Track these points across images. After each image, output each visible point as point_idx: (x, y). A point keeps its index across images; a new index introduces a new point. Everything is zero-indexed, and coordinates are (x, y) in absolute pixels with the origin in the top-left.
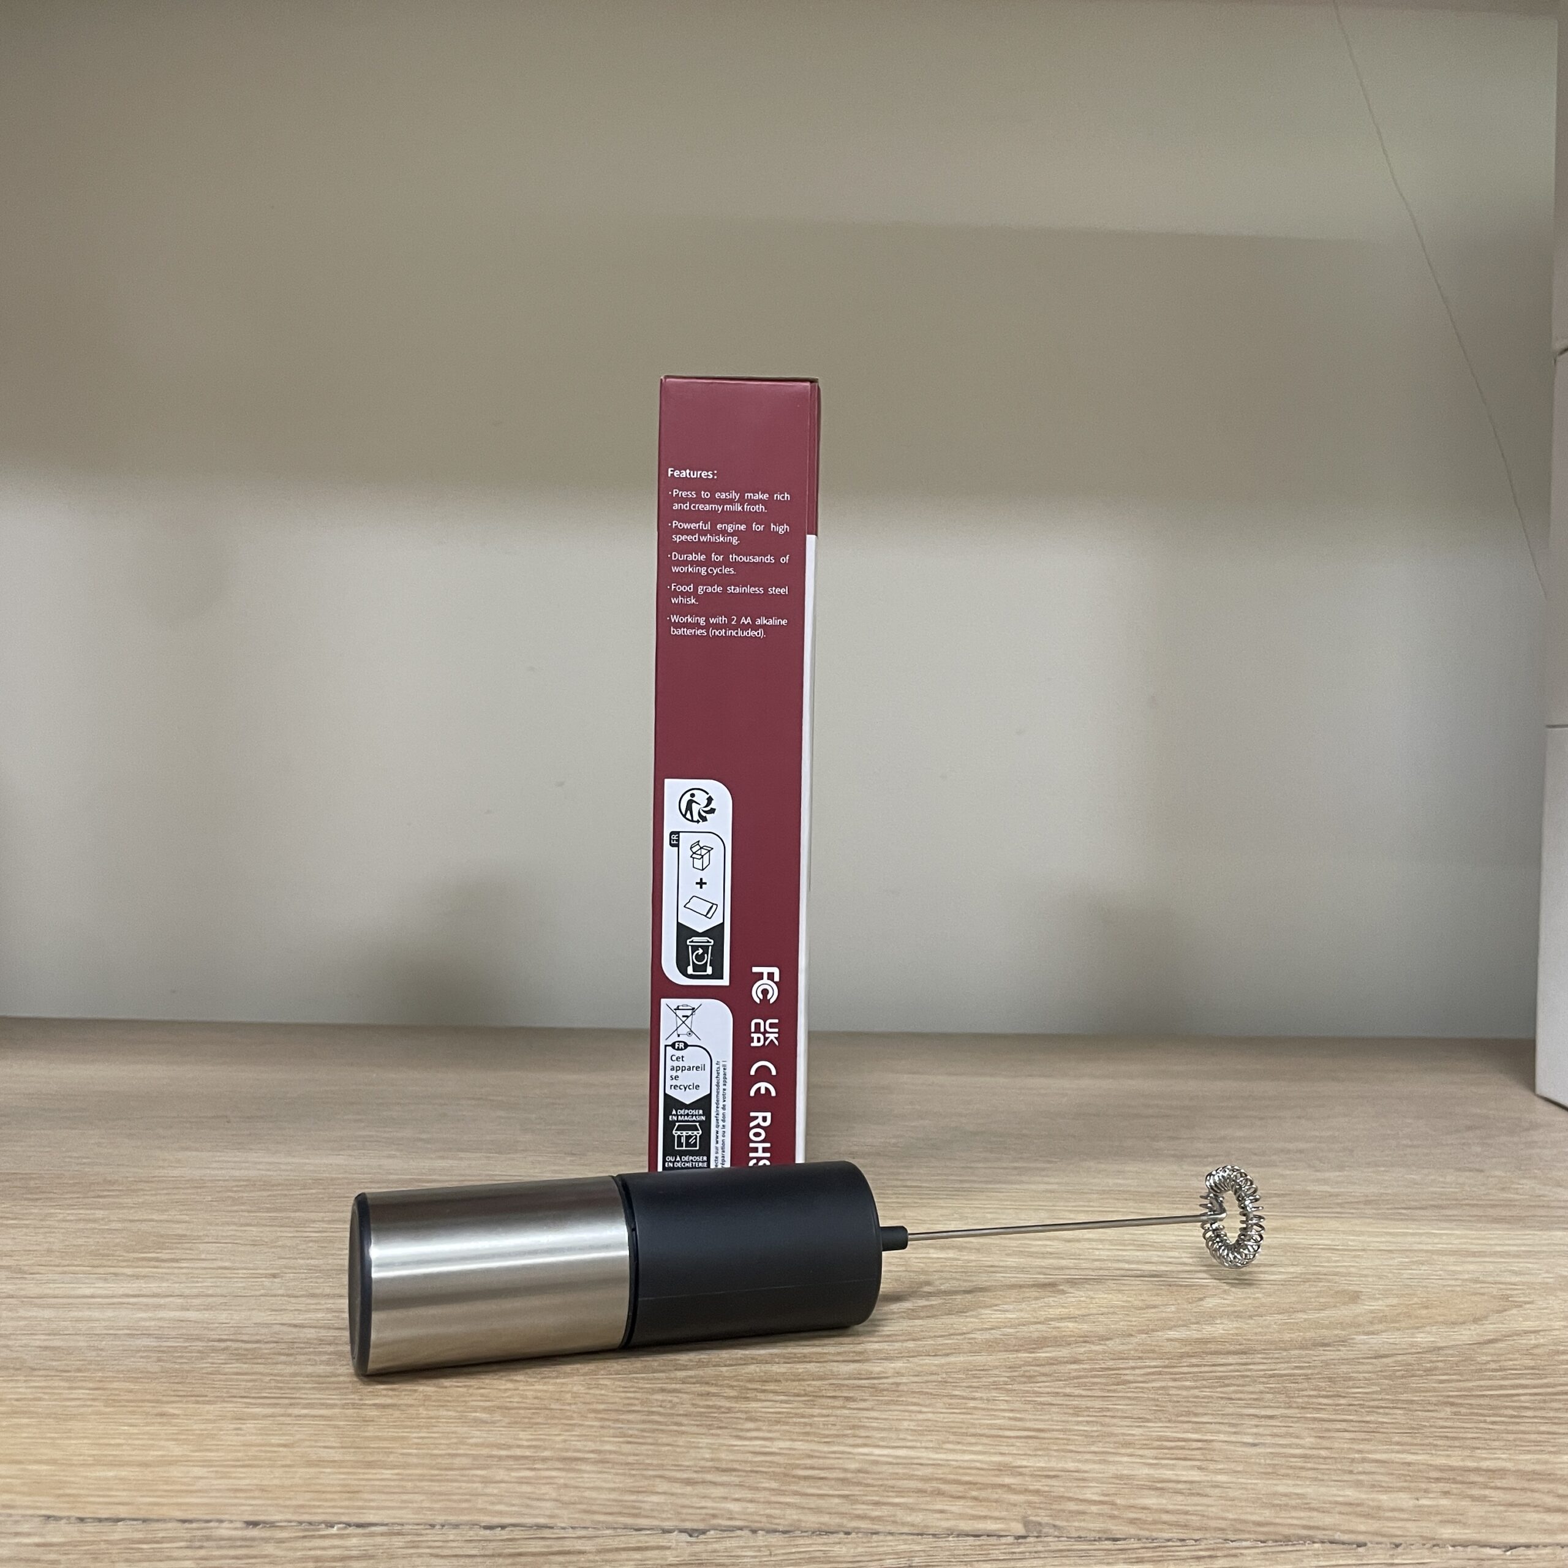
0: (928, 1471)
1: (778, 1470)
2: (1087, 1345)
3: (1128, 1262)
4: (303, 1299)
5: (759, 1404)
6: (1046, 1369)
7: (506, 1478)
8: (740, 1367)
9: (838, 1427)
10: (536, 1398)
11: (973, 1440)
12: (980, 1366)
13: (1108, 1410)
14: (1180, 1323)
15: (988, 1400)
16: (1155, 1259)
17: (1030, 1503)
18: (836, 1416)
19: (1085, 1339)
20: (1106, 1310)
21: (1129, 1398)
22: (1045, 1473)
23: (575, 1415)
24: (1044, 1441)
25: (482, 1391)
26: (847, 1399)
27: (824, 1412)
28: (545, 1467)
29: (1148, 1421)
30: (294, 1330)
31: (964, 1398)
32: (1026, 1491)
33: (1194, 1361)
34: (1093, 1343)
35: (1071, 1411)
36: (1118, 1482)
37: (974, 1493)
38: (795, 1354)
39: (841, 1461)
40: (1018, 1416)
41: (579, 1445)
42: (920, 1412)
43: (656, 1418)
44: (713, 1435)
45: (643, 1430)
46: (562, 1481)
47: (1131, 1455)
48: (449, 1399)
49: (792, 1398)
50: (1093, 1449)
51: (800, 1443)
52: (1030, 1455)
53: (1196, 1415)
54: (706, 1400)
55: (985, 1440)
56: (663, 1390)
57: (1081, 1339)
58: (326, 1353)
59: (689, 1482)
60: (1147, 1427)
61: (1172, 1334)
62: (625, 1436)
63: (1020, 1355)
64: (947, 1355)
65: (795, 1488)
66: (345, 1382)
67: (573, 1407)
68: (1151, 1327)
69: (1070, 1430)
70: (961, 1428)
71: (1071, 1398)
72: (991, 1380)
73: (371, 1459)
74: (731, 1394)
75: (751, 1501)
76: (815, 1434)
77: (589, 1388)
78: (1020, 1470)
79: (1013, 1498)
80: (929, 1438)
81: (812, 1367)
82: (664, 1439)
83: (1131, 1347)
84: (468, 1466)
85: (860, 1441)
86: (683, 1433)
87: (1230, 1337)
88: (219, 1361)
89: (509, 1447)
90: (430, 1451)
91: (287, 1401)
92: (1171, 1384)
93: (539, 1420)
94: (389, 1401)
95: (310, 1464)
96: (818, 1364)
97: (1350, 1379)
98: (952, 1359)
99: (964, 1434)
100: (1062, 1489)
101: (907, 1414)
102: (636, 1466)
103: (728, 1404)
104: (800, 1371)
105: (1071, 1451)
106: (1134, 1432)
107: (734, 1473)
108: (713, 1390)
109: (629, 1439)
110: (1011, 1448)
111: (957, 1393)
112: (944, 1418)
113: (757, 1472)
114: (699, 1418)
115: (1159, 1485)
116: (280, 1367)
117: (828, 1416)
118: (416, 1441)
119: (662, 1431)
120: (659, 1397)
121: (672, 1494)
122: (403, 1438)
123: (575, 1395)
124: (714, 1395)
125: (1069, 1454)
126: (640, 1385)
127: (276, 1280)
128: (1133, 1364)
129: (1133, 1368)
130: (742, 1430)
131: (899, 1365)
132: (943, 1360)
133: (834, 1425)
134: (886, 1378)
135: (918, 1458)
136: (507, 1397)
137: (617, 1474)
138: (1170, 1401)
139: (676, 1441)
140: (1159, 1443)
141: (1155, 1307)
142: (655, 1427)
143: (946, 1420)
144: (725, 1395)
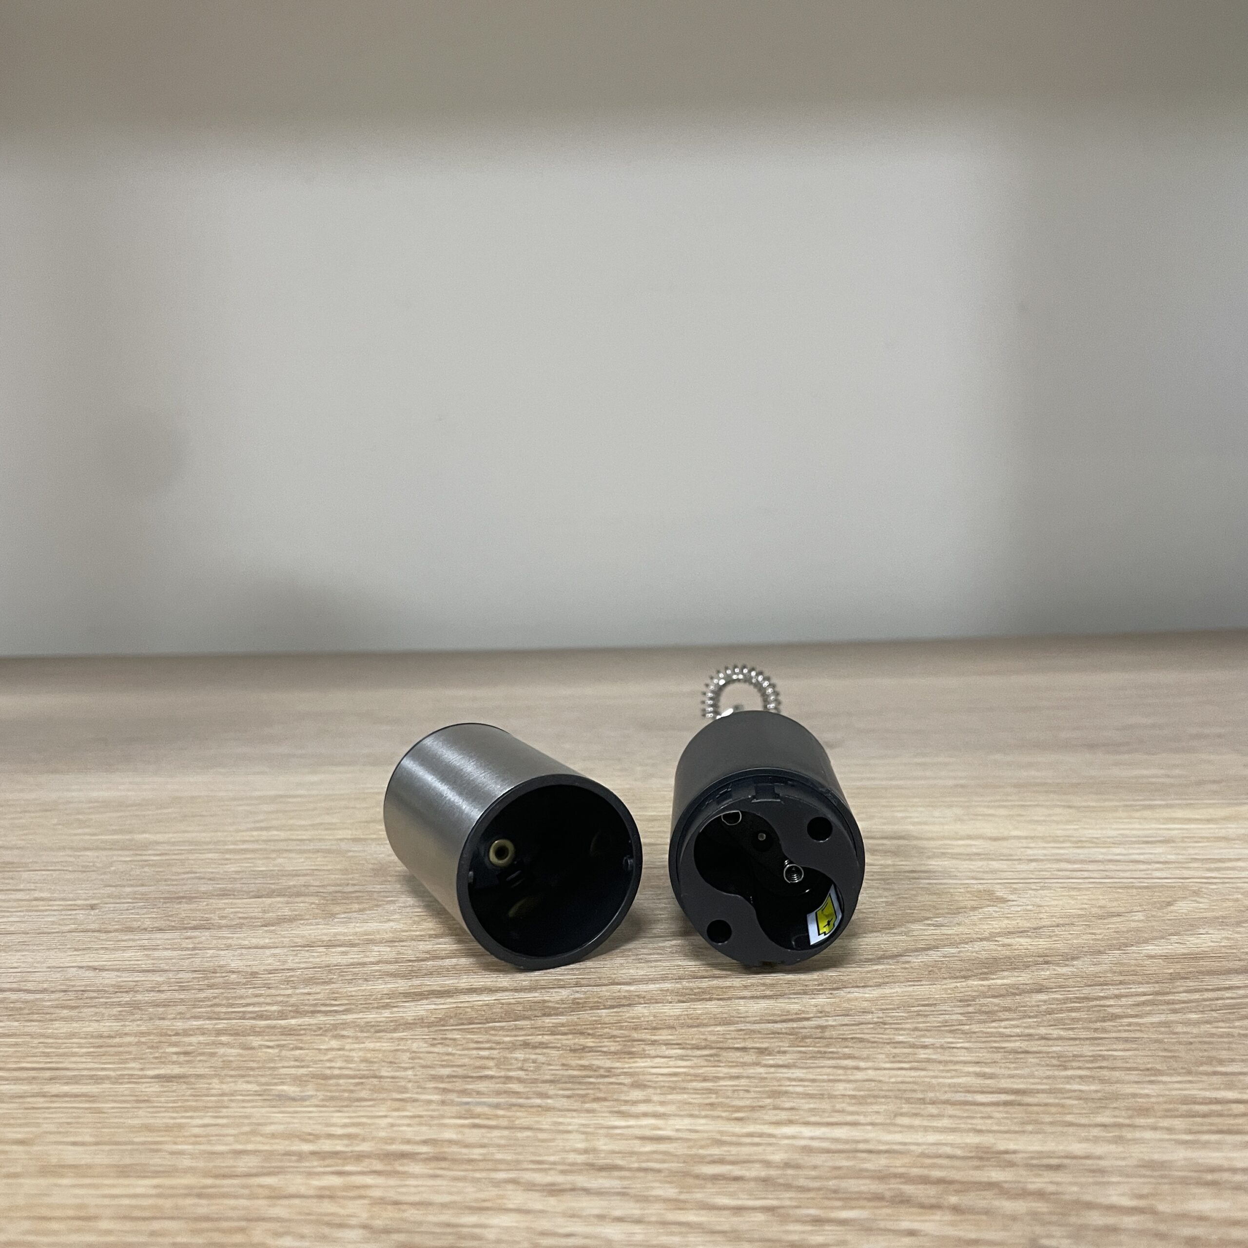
0: (882, 1161)
1: (674, 1166)
2: (1052, 967)
3: (1068, 861)
4: (117, 934)
5: (648, 1062)
6: (1008, 1002)
7: (303, 1190)
8: (625, 1009)
9: (752, 1095)
10: (365, 1060)
11: (933, 1110)
12: (924, 1000)
13: (1104, 1058)
14: (1155, 934)
15: (942, 1047)
16: (1101, 857)
17: (1035, 1216)
18: (748, 1077)
19: (1045, 959)
20: (1061, 921)
21: (1126, 1040)
22: (1046, 1161)
23: (410, 1085)
24: (1030, 1109)
25: (298, 1052)
26: (762, 1051)
27: (734, 1071)
28: (359, 1169)
29: (1160, 1073)
30: (91, 974)
31: (913, 1046)
32: (1024, 1194)
33: (1191, 984)
34: (1058, 965)
35: (1055, 1062)
36: (1149, 1173)
37: (953, 1200)
38: (691, 989)
39: (760, 1149)
40: (987, 1070)
41: (409, 1132)
42: (858, 1068)
43: (515, 1087)
44: (588, 1111)
45: (497, 1106)
46: (377, 1193)
47: (1154, 1128)
48: (254, 1065)
49: (689, 1052)
50: (1100, 1119)
51: (703, 1121)
52: (1016, 1132)
53: (1221, 1062)
54: (580, 1058)
55: (950, 1110)
56: (526, 1045)
57: (1041, 959)
58: (119, 1004)
59: (553, 1190)
60: (1164, 1083)
61: (1150, 949)
62: (473, 1117)
63: (970, 982)
64: (879, 985)
65: (699, 1196)
66: (129, 1044)
67: (410, 1072)
68: (1123, 940)
69: (1061, 1091)
70: (914, 1091)
71: (1050, 1043)
72: (941, 1018)
73: (127, 1161)
74: (613, 1049)
75: (638, 1221)
76: (721, 1105)
77: (433, 1045)
78: (1007, 1156)
79: (1009, 1206)
80: (876, 1108)
81: (713, 1007)
82: (523, 1118)
83: (1105, 967)
84: (254, 1171)
85: (784, 1115)
86: (548, 1109)
87: (1224, 950)
89: (317, 1137)
90: (208, 1148)
91: (48, 1074)
92: (1172, 1017)
93: (363, 1094)
94: (176, 1070)
95: (47, 1170)
96: (721, 1002)
98: (887, 991)
99: (923, 1101)
100: (1075, 1189)
101: (840, 1072)
102: (482, 1165)
103: (608, 1064)
104: (699, 1012)
105: (1071, 1124)
106: (1146, 1091)
107: (616, 1174)
108: (589, 1042)
109: (477, 1121)
110: (989, 1121)
111: (901, 1038)
112: (890, 1077)
113: (646, 1170)
114: (569, 1086)
115: (1209, 1177)
116: (57, 1024)
117: (738, 1077)
118: (196, 1131)
119: (521, 1106)
120: (519, 1055)
121: (527, 1212)
122: (180, 1126)
123: (415, 1055)
124: (591, 1050)
125: (1071, 1130)
126: (497, 1038)
127: (92, 912)
128: (1117, 992)
129: (1118, 997)
130: (626, 1102)
131: (821, 1000)
132: (876, 993)
133: (748, 1091)
134: (808, 1019)
135: (866, 1141)
136: (330, 1060)
137: (456, 1179)
138: (1180, 1043)
139: (538, 1122)
140: (1185, 1107)
141: (1119, 915)
142: (514, 1100)
143: (893, 1080)
144: (605, 1049)
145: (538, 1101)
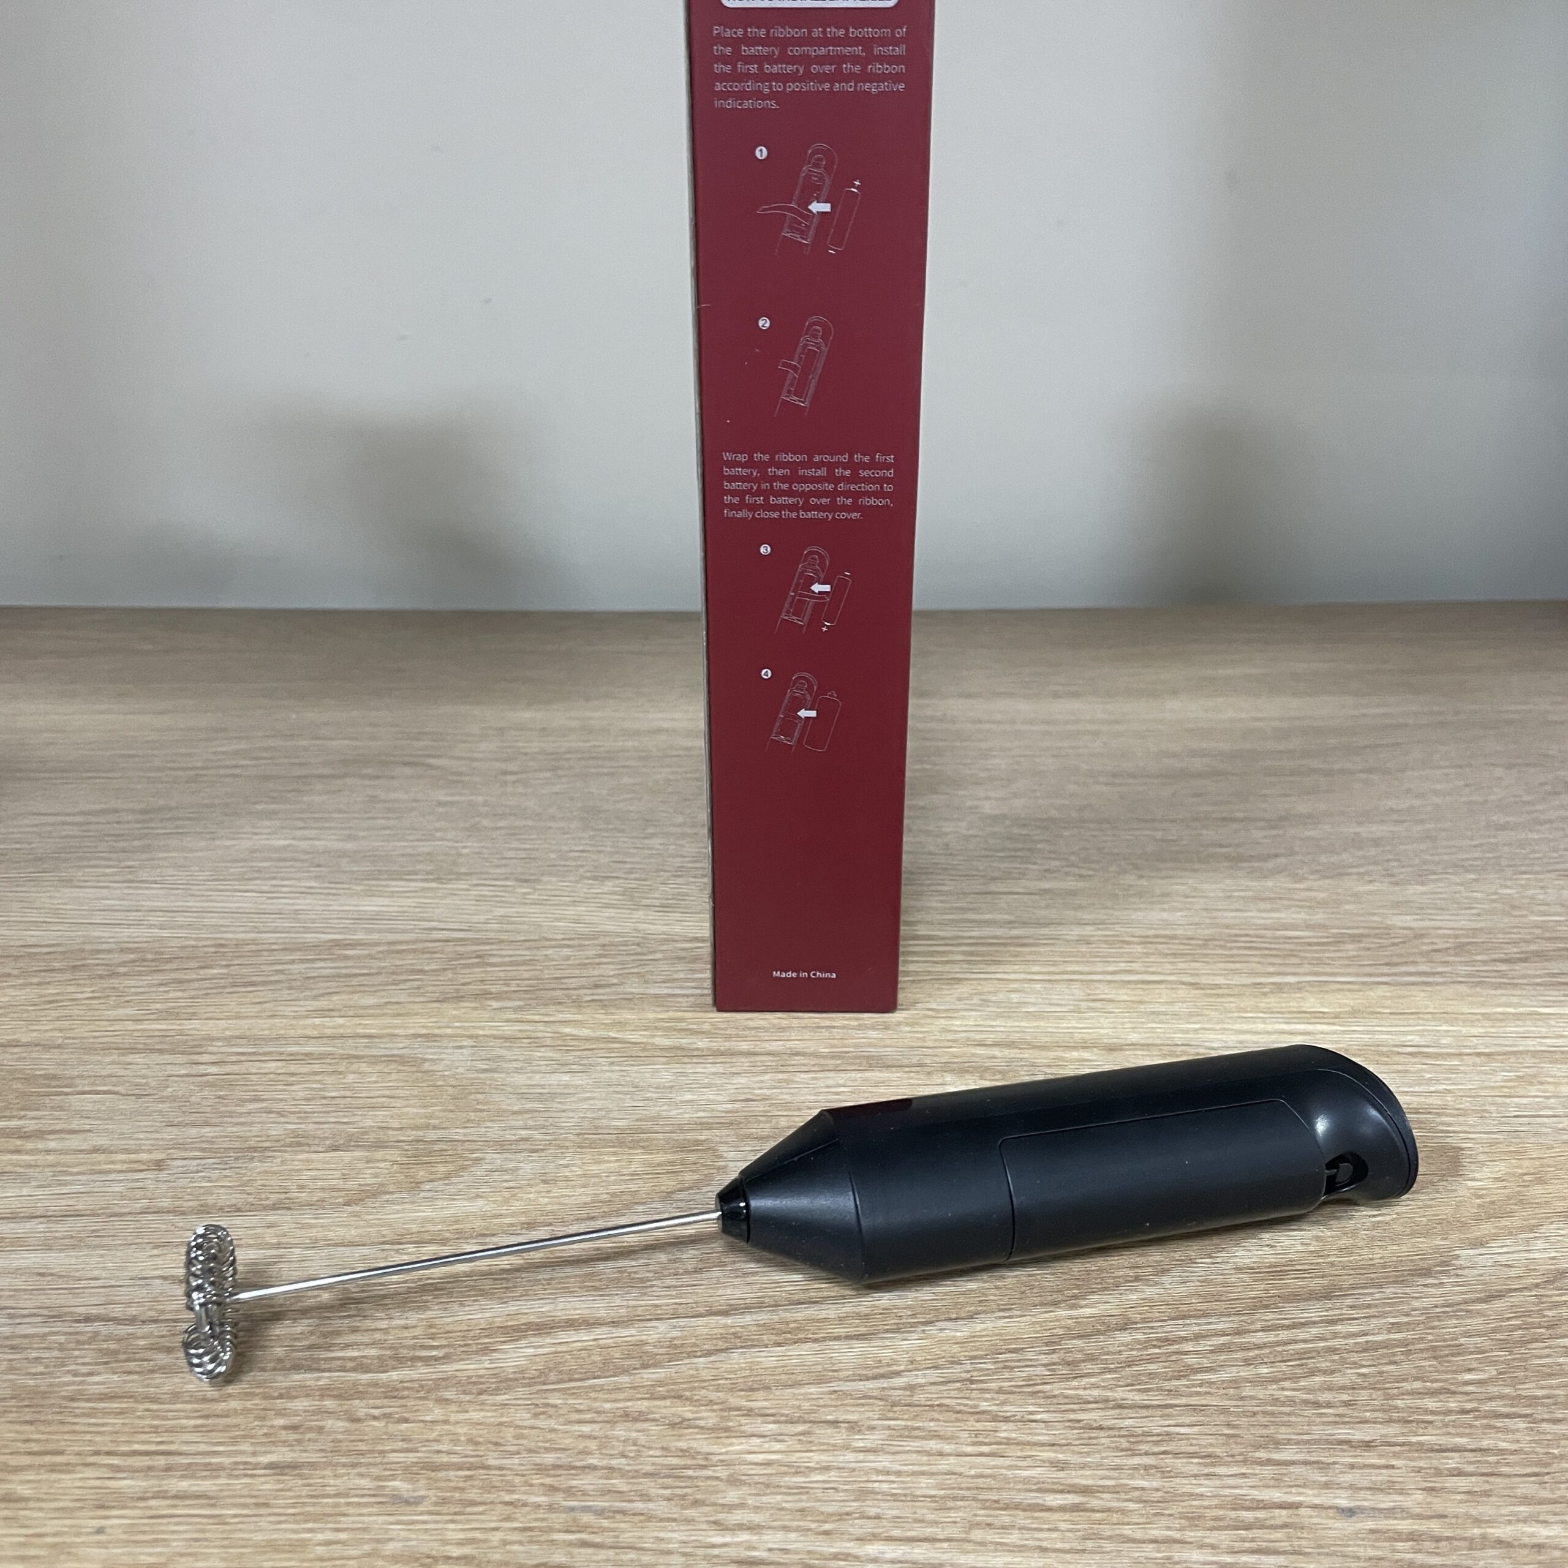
5: (743, 1444)
6: (1092, 1346)
8: (722, 1356)
9: (841, 1496)
12: (1011, 1342)
13: (1170, 1437)
15: (1022, 1420)
18: (838, 1468)
21: (1195, 1409)
23: (517, 1480)
24: (1093, 1516)
25: (404, 1426)
29: (1219, 1461)
33: (1270, 1316)
35: (1125, 1443)
40: (1060, 1456)
54: (679, 1438)
56: (626, 1416)
67: (516, 1460)
69: (1125, 1489)
70: (992, 1489)
76: (812, 1511)
77: (536, 1416)
86: (650, 1518)
88: (85, 1369)
97: (1459, 1350)
98: (978, 1326)
101: (924, 1458)
103: (706, 1447)
106: (1201, 1489)
111: (985, 1406)
123: (519, 1432)
124: (689, 1424)
127: (163, 1175)
130: (723, 1507)
133: (837, 1490)
139: (641, 1538)
143: (973, 1472)
144: (702, 1423)
145: (639, 1506)
